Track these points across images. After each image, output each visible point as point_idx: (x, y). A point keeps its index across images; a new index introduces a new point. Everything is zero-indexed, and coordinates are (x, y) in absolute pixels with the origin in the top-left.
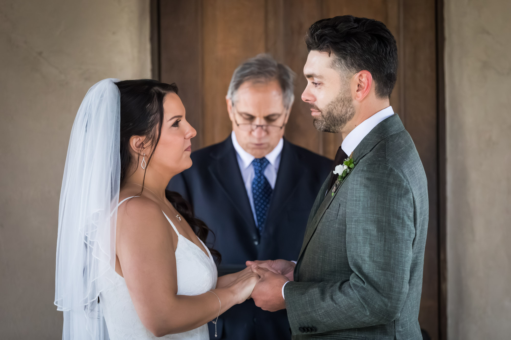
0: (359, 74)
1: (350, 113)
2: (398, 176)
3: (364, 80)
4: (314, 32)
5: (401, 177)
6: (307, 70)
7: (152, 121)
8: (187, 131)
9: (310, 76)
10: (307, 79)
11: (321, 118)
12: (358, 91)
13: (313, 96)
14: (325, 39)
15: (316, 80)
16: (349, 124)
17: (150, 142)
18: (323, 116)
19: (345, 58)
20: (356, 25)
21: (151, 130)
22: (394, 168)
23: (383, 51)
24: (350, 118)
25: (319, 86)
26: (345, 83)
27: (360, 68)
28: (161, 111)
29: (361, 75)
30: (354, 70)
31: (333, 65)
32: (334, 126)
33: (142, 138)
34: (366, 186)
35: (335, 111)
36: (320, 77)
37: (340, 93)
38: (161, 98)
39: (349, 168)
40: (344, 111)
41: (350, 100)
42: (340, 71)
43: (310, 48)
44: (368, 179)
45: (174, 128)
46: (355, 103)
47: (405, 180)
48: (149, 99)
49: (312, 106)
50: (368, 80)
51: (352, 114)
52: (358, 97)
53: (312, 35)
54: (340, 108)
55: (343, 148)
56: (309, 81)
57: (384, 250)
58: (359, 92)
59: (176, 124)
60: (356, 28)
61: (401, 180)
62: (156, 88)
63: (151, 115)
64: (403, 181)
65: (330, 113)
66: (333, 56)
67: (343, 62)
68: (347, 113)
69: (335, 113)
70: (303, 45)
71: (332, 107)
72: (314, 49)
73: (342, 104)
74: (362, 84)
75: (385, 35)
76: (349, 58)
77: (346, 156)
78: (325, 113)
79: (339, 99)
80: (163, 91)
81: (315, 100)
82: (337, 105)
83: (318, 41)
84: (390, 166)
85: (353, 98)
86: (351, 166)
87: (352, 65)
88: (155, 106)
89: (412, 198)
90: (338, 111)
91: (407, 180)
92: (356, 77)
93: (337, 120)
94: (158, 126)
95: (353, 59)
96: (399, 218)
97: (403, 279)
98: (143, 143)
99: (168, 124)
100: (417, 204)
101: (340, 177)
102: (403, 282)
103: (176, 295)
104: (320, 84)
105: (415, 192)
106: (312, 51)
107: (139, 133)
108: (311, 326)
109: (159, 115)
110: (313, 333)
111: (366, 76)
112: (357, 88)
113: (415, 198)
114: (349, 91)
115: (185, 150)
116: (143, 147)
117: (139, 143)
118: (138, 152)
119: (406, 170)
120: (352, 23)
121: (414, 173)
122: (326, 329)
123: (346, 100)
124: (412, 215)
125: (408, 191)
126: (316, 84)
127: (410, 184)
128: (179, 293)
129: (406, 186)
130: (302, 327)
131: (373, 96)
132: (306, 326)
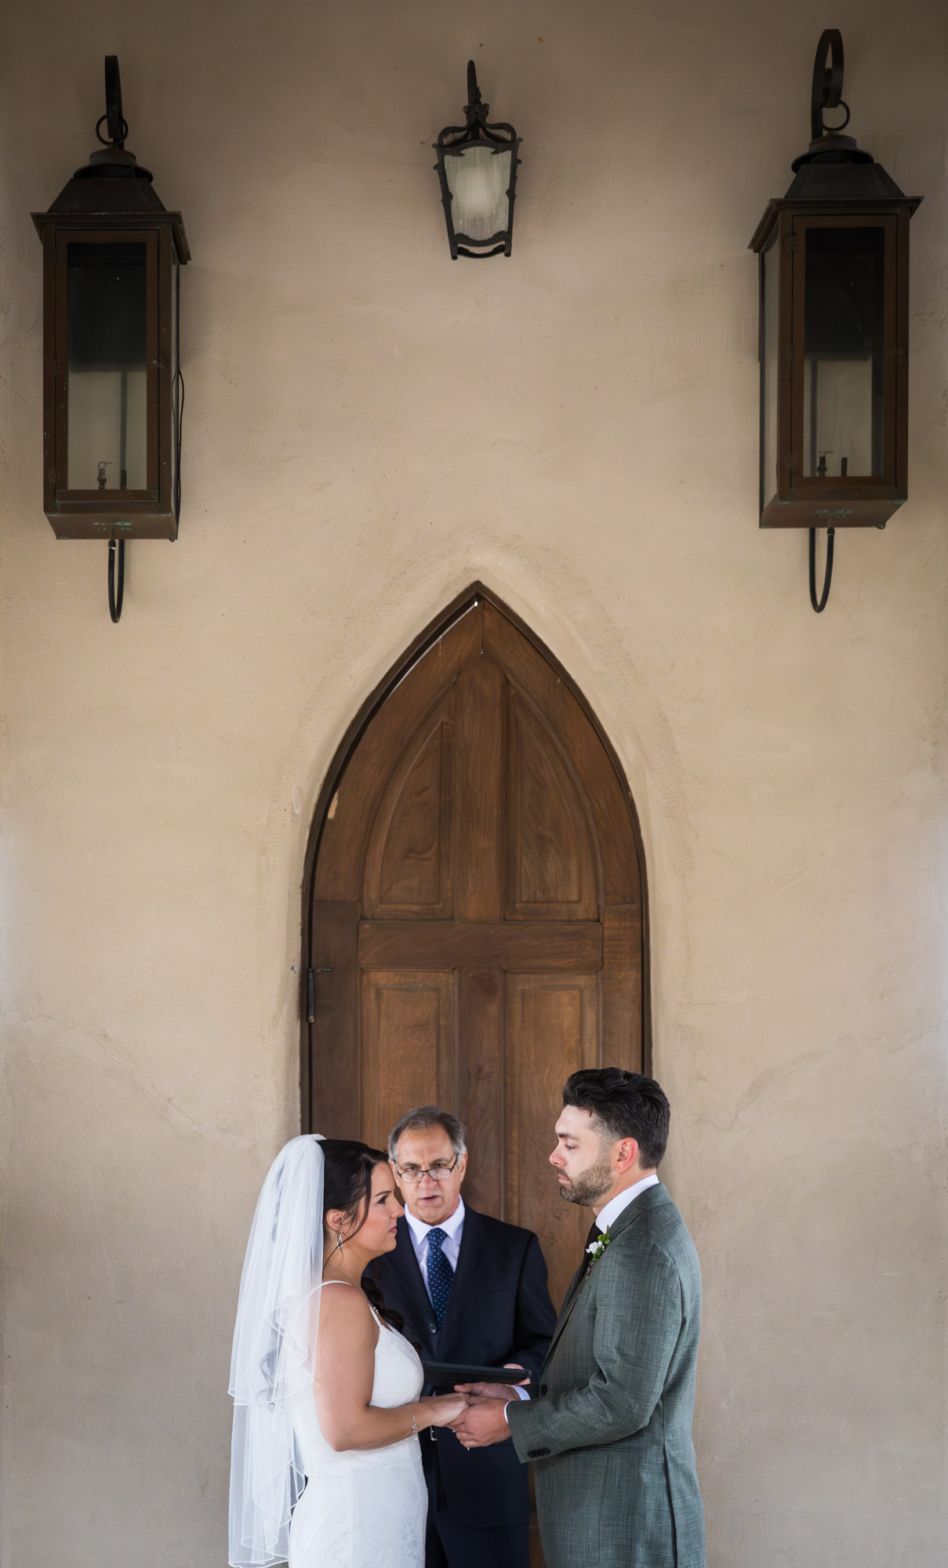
0: (623, 1141)
1: (606, 1185)
2: (662, 1254)
3: (628, 1148)
4: (575, 1085)
5: (665, 1256)
6: (560, 1128)
7: (355, 1195)
8: (394, 1209)
9: (562, 1136)
10: (559, 1138)
11: (569, 1188)
12: (618, 1160)
13: (563, 1159)
14: (587, 1095)
15: (570, 1142)
16: (604, 1197)
17: (350, 1218)
18: (573, 1187)
19: (608, 1121)
20: (626, 1082)
21: (353, 1205)
22: (658, 1245)
23: (654, 1116)
24: (605, 1191)
25: (573, 1150)
26: (605, 1149)
27: (625, 1134)
28: (368, 1183)
29: (625, 1143)
30: (617, 1136)
31: (592, 1127)
32: (586, 1198)
33: (342, 1214)
34: (621, 1264)
35: (588, 1181)
36: (575, 1138)
37: (597, 1161)
38: (369, 1167)
39: (604, 1244)
40: (599, 1182)
41: (608, 1171)
42: (600, 1135)
43: (567, 1100)
44: (626, 1256)
45: (380, 1206)
46: (614, 1174)
47: (670, 1259)
48: (357, 1170)
49: (561, 1171)
50: (633, 1149)
51: (609, 1187)
52: (619, 1168)
53: (572, 1088)
54: (595, 1179)
55: (597, 1224)
56: (561, 1142)
57: (637, 1342)
58: (620, 1163)
59: (382, 1201)
60: (625, 1086)
61: (666, 1260)
62: (365, 1155)
63: (356, 1188)
64: (668, 1261)
65: (582, 1185)
66: (595, 1117)
67: (605, 1124)
68: (602, 1185)
69: (589, 1184)
70: (559, 1098)
71: (587, 1176)
72: (572, 1104)
73: (598, 1174)
74: (626, 1154)
75: (658, 1098)
76: (613, 1121)
77: (601, 1233)
78: (575, 1183)
79: (596, 1168)
80: (373, 1161)
81: (566, 1164)
82: (592, 1174)
83: (579, 1095)
84: (653, 1242)
85: (612, 1168)
86: (606, 1243)
87: (616, 1129)
88: (363, 1174)
89: (678, 1280)
90: (594, 1182)
91: (673, 1259)
92: (619, 1144)
93: (591, 1192)
94: (363, 1201)
95: (619, 1124)
96: (659, 1305)
97: (656, 1377)
98: (341, 1219)
99: (374, 1199)
100: (685, 1287)
101: (594, 1257)
102: (655, 1380)
103: (367, 1405)
104: (574, 1148)
105: (683, 1274)
106: (568, 1106)
107: (339, 1206)
108: (541, 1448)
109: (365, 1189)
110: (546, 1456)
111: (631, 1145)
112: (618, 1157)
113: (683, 1281)
114: (607, 1159)
115: (390, 1231)
116: (341, 1224)
117: (336, 1218)
118: (335, 1228)
119: (672, 1248)
120: (622, 1079)
121: (682, 1251)
122: (561, 1449)
123: (604, 1170)
124: (679, 1301)
125: (673, 1273)
126: (569, 1148)
127: (677, 1264)
128: (372, 1404)
129: (671, 1267)
130: (532, 1450)
131: (636, 1168)
132: (537, 1448)
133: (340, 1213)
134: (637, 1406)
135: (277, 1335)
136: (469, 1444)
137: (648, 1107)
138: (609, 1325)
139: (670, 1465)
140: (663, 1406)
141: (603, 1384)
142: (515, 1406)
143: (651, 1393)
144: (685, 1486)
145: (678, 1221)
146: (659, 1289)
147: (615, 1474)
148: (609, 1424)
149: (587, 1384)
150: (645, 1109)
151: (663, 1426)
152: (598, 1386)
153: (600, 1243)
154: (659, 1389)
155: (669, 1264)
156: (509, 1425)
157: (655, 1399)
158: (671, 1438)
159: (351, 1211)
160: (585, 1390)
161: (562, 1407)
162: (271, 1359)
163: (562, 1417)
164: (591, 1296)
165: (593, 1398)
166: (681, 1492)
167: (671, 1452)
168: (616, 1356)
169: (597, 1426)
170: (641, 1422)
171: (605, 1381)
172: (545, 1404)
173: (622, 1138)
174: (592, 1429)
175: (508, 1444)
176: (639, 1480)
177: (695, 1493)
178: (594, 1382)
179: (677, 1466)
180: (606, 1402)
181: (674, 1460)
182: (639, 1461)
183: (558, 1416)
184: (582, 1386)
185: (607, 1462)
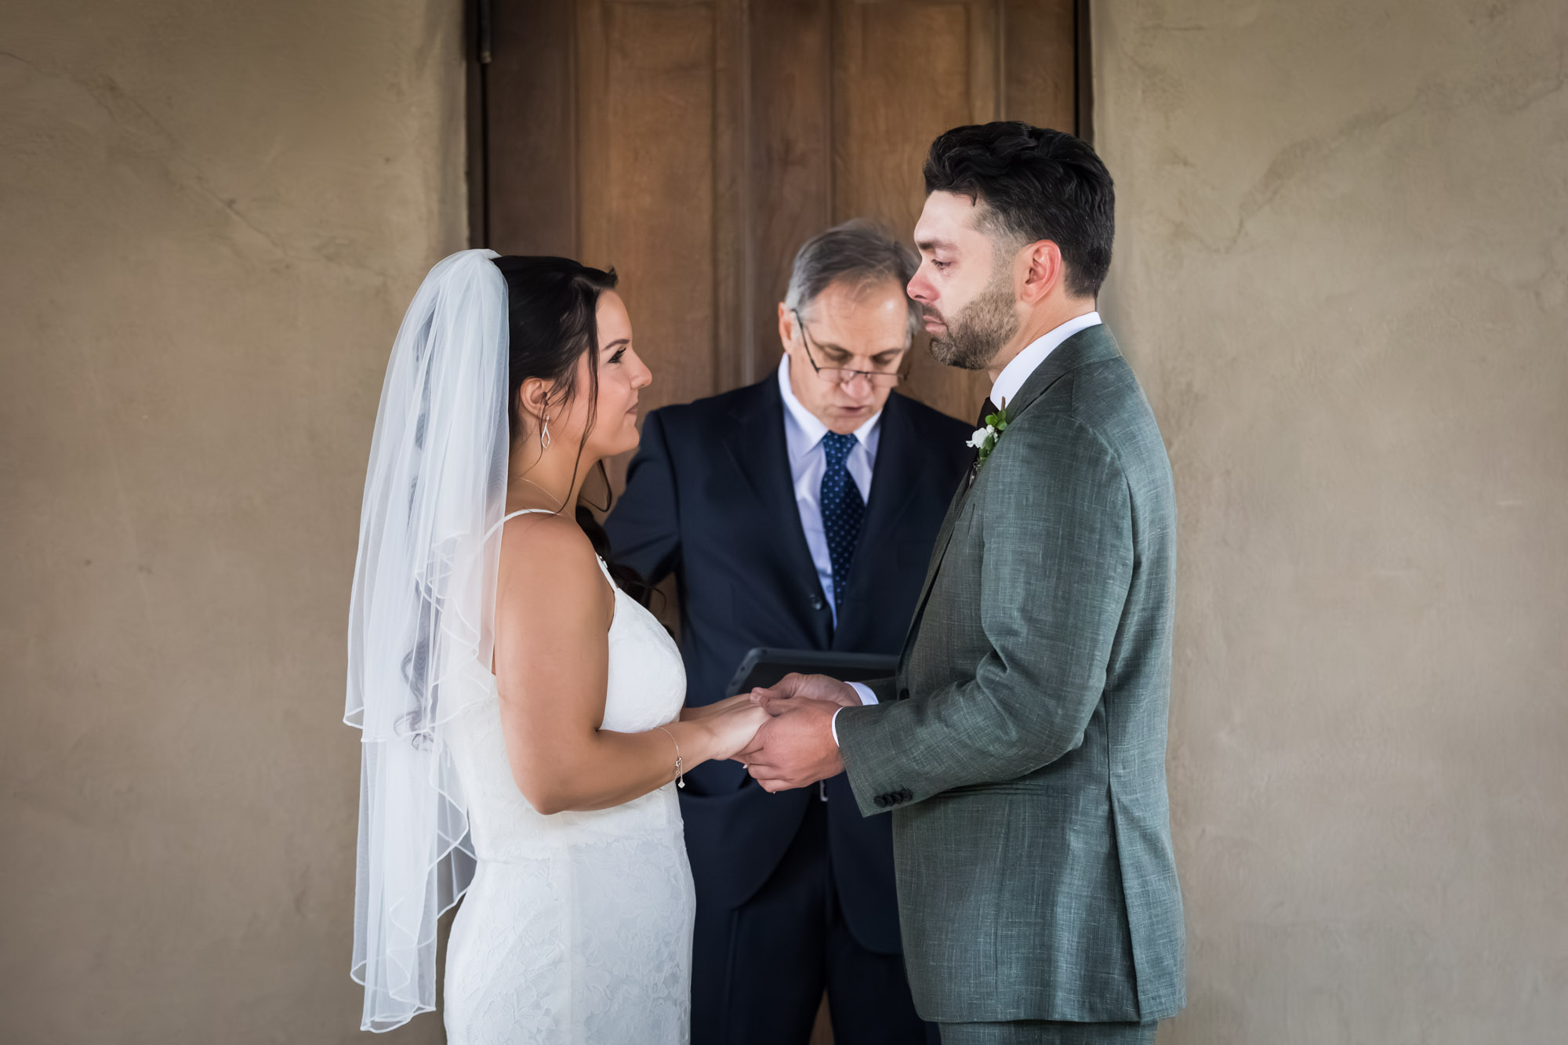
0: (1035, 247)
1: (1008, 328)
2: (1095, 442)
3: (1043, 259)
4: (944, 152)
5: (1101, 445)
6: (922, 233)
7: (571, 349)
8: (635, 373)
9: (927, 246)
10: (921, 251)
11: (945, 339)
12: (1028, 282)
13: (929, 287)
14: (967, 169)
15: (941, 255)
16: (1005, 349)
17: (561, 394)
18: (950, 335)
19: (1005, 211)
20: (1032, 143)
22: (1089, 426)
23: (1087, 200)
24: (1006, 337)
25: (947, 269)
26: (1002, 264)
27: (1037, 233)
28: (590, 328)
29: (1037, 251)
30: (1021, 236)
31: (978, 225)
32: (975, 354)
33: (547, 385)
34: (1025, 461)
35: (976, 321)
36: (950, 247)
37: (990, 285)
38: (591, 300)
39: (999, 431)
40: (995, 323)
41: (1010, 301)
42: (993, 237)
43: (933, 182)
44: (1031, 447)
45: (613, 366)
46: (1022, 307)
47: (1111, 450)
48: (570, 306)
50: (1052, 260)
51: (1013, 330)
52: (1029, 295)
53: (940, 158)
54: (988, 316)
56: (926, 258)
57: (1056, 597)
58: (1031, 286)
59: (616, 358)
60: (1033, 148)
61: (1104, 452)
62: (580, 280)
63: (569, 338)
64: (1107, 452)
65: (966, 331)
66: (982, 206)
67: (1001, 218)
68: (1001, 326)
69: (977, 326)
71: (972, 313)
72: (940, 188)
73: (993, 308)
74: (1040, 270)
77: (996, 410)
78: (954, 328)
79: (988, 297)
80: (595, 288)
81: (937, 296)
82: (982, 310)
83: (953, 170)
84: (1079, 420)
85: (1018, 296)
86: (1000, 427)
87: (1020, 225)
88: (581, 313)
89: (1125, 487)
90: (985, 321)
91: (1116, 450)
92: (1027, 253)
93: (981, 342)
94: (584, 359)
95: (1024, 214)
96: (1092, 530)
97: (1093, 660)
98: (545, 394)
99: (604, 356)
100: (1139, 501)
101: (981, 453)
102: (1091, 665)
103: (597, 730)
104: (949, 264)
105: (1136, 479)
106: (935, 194)
107: (542, 373)
108: (898, 789)
109: (586, 338)
110: (906, 804)
111: (1049, 253)
112: (1027, 276)
113: (1134, 489)
114: (1009, 280)
115: (628, 412)
116: (546, 404)
117: (539, 392)
118: (535, 412)
119: (1115, 431)
120: (1026, 138)
121: (1134, 437)
122: (933, 790)
123: (1002, 301)
124: (1127, 524)
125: (1116, 474)
126: (940, 264)
127: (1123, 459)
128: (602, 728)
129: (1112, 463)
130: (882, 793)
131: (1060, 293)
132: (889, 790)
133: (544, 383)
134: (1060, 712)
135: (428, 612)
136: (771, 786)
137: (1073, 185)
138: (1006, 571)
139: (1120, 820)
140: (1106, 711)
141: (1001, 674)
142: (852, 718)
143: (1084, 687)
144: (1146, 859)
145: (1131, 388)
146: (1090, 502)
147: (1024, 836)
148: (1011, 745)
149: (973, 677)
150: (1071, 188)
151: (1106, 751)
152: (992, 676)
153: (990, 429)
154: (1098, 681)
155: (1108, 459)
156: (840, 750)
157: (1092, 700)
158: (1121, 772)
159: (563, 379)
160: (969, 687)
161: (930, 713)
162: (420, 658)
163: (930, 733)
164: (974, 523)
165: (986, 698)
166: (1138, 867)
167: (1121, 797)
168: (1019, 623)
169: (991, 748)
170: (1069, 741)
171: (1004, 669)
172: (901, 712)
173: (1031, 240)
174: (983, 753)
175: (839, 780)
176: (1065, 846)
177: (1164, 867)
178: (983, 670)
179: (1133, 821)
180: (1004, 704)
181: (1125, 810)
182: (1065, 812)
183: (923, 733)
184: (964, 679)
185: (1009, 815)
